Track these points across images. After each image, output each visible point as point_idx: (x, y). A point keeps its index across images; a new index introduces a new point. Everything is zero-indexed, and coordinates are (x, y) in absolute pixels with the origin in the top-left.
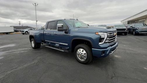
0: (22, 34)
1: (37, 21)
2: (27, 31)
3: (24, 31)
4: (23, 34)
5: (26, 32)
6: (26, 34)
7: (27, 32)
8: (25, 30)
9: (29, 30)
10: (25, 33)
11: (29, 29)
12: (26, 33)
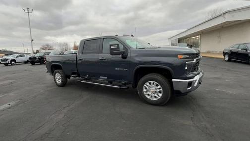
0: (4, 65)
1: (33, 40)
2: (13, 58)
3: (8, 59)
4: (6, 64)
5: (12, 60)
6: (12, 65)
7: (14, 60)
8: (10, 57)
9: (17, 57)
10: (11, 63)
11: (17, 55)
12: (13, 62)
